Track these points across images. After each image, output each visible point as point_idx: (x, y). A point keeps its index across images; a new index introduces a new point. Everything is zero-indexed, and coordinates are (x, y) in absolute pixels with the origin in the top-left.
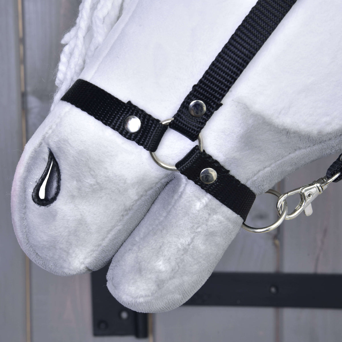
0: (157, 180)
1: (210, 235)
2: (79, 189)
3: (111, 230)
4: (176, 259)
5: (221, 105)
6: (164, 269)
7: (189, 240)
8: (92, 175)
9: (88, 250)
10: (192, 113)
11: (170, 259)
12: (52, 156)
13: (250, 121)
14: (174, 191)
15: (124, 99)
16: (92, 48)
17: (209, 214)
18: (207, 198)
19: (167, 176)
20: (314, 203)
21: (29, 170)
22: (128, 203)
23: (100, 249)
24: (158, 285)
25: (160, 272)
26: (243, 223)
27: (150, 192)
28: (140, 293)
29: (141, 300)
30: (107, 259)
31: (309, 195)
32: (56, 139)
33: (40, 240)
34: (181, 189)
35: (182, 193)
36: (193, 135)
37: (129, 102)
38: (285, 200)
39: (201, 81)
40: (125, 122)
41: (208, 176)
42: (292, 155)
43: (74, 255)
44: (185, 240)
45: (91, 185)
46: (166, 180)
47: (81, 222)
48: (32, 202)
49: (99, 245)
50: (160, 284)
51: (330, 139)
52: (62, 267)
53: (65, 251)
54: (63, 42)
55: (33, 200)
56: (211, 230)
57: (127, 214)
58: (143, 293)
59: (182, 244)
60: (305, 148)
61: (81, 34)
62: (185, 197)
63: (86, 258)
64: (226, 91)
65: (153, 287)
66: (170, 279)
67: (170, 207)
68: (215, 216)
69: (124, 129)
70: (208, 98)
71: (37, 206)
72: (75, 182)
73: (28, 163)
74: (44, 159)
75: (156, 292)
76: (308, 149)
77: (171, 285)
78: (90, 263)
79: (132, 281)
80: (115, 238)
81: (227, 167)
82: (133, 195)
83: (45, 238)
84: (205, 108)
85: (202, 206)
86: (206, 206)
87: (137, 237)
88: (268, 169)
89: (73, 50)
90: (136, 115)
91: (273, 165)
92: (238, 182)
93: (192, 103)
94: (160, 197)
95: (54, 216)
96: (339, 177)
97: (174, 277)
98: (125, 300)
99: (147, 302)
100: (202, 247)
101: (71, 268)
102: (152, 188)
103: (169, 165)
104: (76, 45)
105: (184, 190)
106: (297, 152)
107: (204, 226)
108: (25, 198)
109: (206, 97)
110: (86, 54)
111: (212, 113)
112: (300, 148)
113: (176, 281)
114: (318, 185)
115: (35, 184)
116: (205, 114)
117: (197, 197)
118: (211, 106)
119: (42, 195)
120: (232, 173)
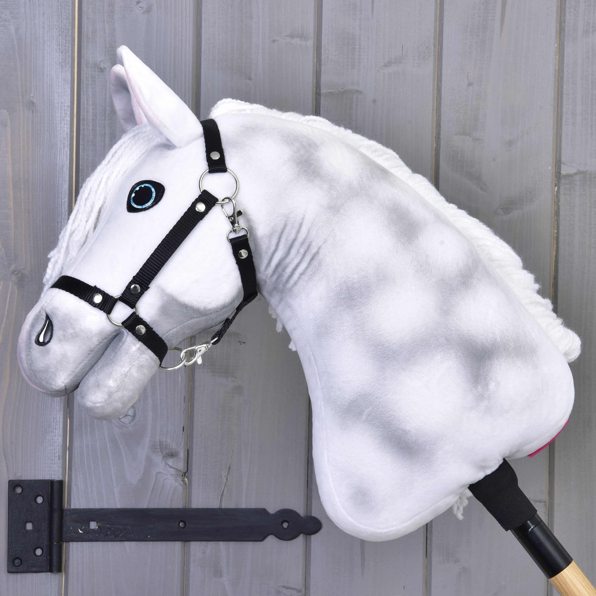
0: (110, 333)
1: (141, 367)
2: (64, 336)
3: (81, 363)
4: (120, 379)
5: (149, 287)
6: (113, 385)
7: (128, 369)
8: (72, 328)
9: (67, 374)
10: (132, 292)
11: (116, 379)
12: (48, 317)
13: (165, 298)
14: (120, 340)
15: (93, 285)
16: (68, 260)
17: (140, 354)
18: (139, 344)
19: (116, 330)
20: (203, 356)
21: (33, 326)
22: (93, 346)
23: (74, 374)
24: (109, 395)
25: (110, 387)
26: (160, 365)
27: (105, 341)
28: (98, 400)
29: (98, 405)
30: (76, 383)
31: (200, 351)
32: (50, 307)
33: (39, 366)
34: (124, 339)
35: (124, 341)
36: (132, 305)
37: (95, 286)
38: (186, 352)
39: (138, 274)
40: (92, 297)
41: (139, 330)
42: (189, 322)
43: (59, 376)
44: (126, 369)
45: (71, 334)
46: (115, 334)
47: (64, 356)
48: (35, 344)
49: (74, 372)
50: (110, 395)
51: (211, 314)
52: (51, 384)
53: (54, 374)
54: (49, 256)
55: (36, 343)
56: (141, 364)
57: (91, 354)
58: (99, 400)
59: (124, 371)
60: (197, 318)
61: (63, 250)
62: (126, 343)
63: (65, 379)
64: (152, 280)
65: (106, 396)
66: (116, 392)
67: (117, 350)
68: (144, 356)
69: (92, 301)
70: (142, 283)
71: (38, 346)
72: (62, 332)
73: (32, 322)
74: (43, 319)
75: (108, 399)
76: (199, 319)
77: (117, 396)
78: (68, 383)
79: (94, 392)
80: (83, 369)
81: (151, 326)
82: (95, 341)
83: (42, 365)
84: (139, 291)
85: (136, 349)
86: (139, 348)
87: (96, 368)
88: (175, 329)
89: (57, 260)
90: (99, 293)
91: (178, 327)
92: (157, 335)
93: (133, 286)
94: (110, 345)
95: (48, 352)
96: (217, 340)
97: (118, 391)
98: (88, 405)
99: (102, 407)
100: (135, 374)
101: (57, 385)
102: (106, 338)
103: (118, 323)
104: (59, 257)
105: (126, 339)
106: (192, 320)
107: (137, 361)
108: (30, 343)
109: (141, 283)
110: (64, 264)
111: (143, 293)
112: (194, 318)
113: (120, 394)
114: (205, 345)
115: (37, 334)
116: (140, 293)
117: (133, 344)
118: (143, 288)
119: (41, 340)
120: (154, 329)
